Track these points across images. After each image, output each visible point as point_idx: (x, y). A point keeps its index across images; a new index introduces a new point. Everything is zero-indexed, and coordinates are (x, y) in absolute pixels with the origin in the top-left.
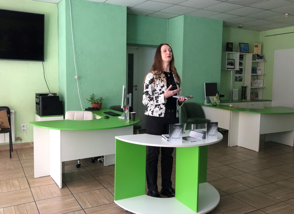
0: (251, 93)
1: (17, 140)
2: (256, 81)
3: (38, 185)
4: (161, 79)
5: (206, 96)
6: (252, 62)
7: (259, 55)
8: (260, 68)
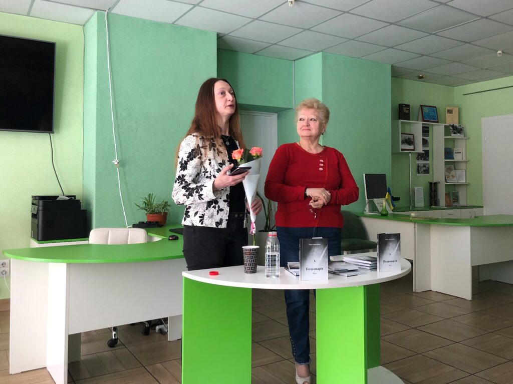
0: (446, 194)
2: (453, 173)
4: (216, 149)
5: (368, 198)
6: (445, 139)
7: (456, 127)
8: (458, 150)
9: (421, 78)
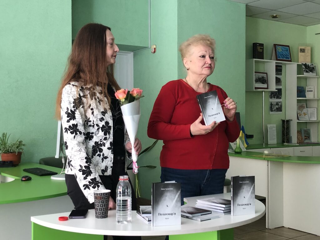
0: (298, 132)
2: (305, 110)
6: (298, 77)
7: (308, 66)
8: (310, 88)
9: (275, 17)
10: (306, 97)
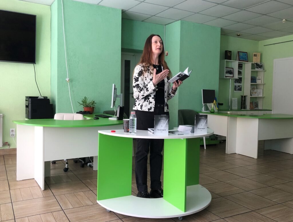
0: (250, 103)
1: (6, 145)
2: (256, 90)
3: (19, 187)
4: (149, 71)
5: (204, 103)
6: (252, 71)
7: (258, 64)
8: (259, 78)
9: (239, 35)
10: (256, 83)
